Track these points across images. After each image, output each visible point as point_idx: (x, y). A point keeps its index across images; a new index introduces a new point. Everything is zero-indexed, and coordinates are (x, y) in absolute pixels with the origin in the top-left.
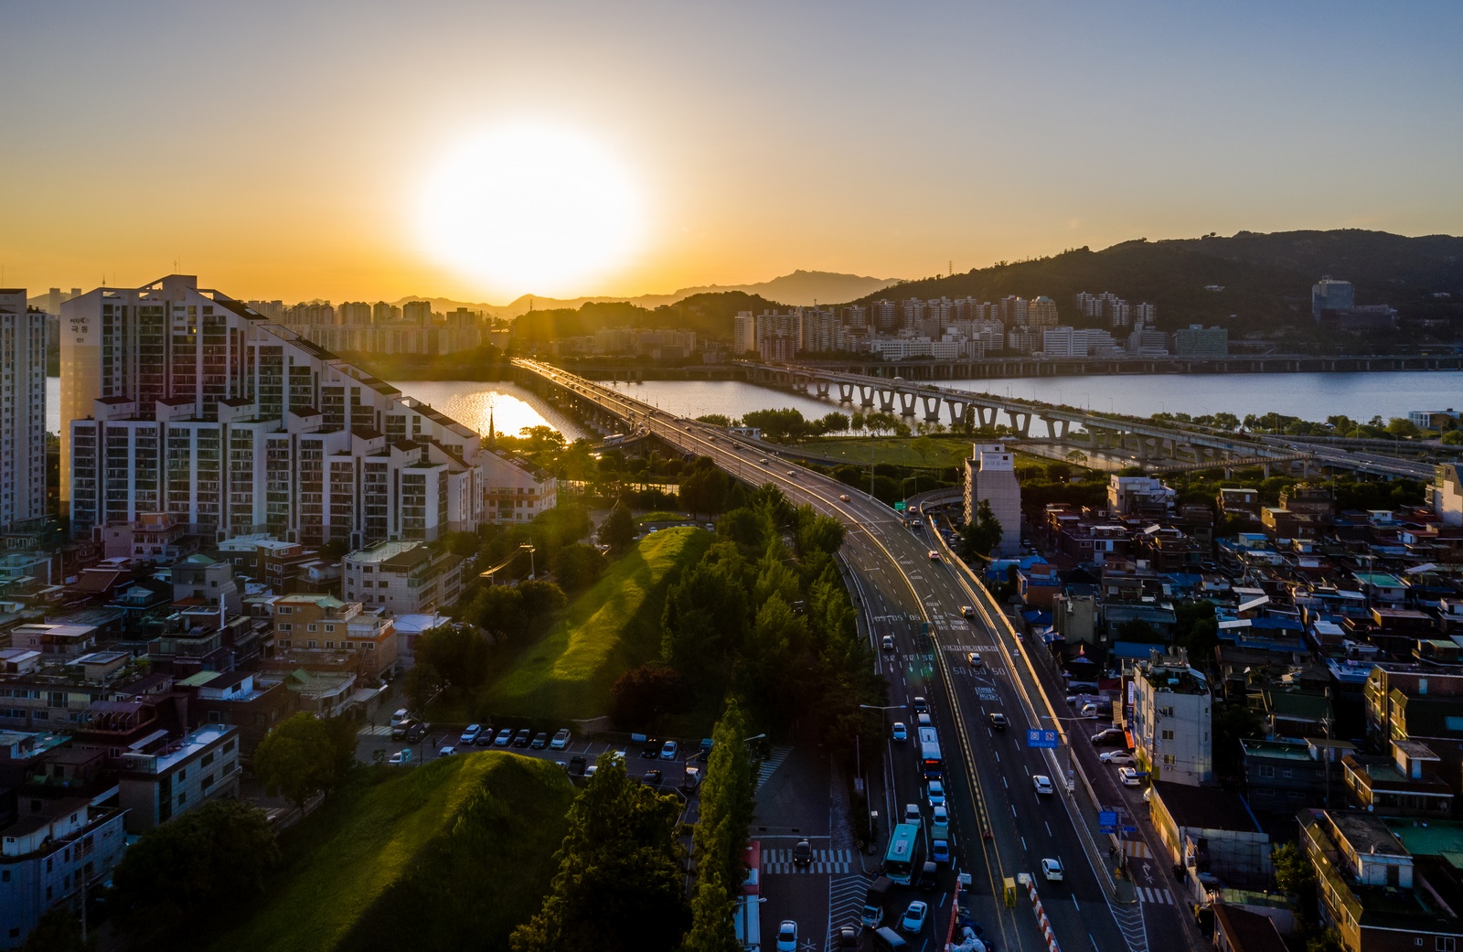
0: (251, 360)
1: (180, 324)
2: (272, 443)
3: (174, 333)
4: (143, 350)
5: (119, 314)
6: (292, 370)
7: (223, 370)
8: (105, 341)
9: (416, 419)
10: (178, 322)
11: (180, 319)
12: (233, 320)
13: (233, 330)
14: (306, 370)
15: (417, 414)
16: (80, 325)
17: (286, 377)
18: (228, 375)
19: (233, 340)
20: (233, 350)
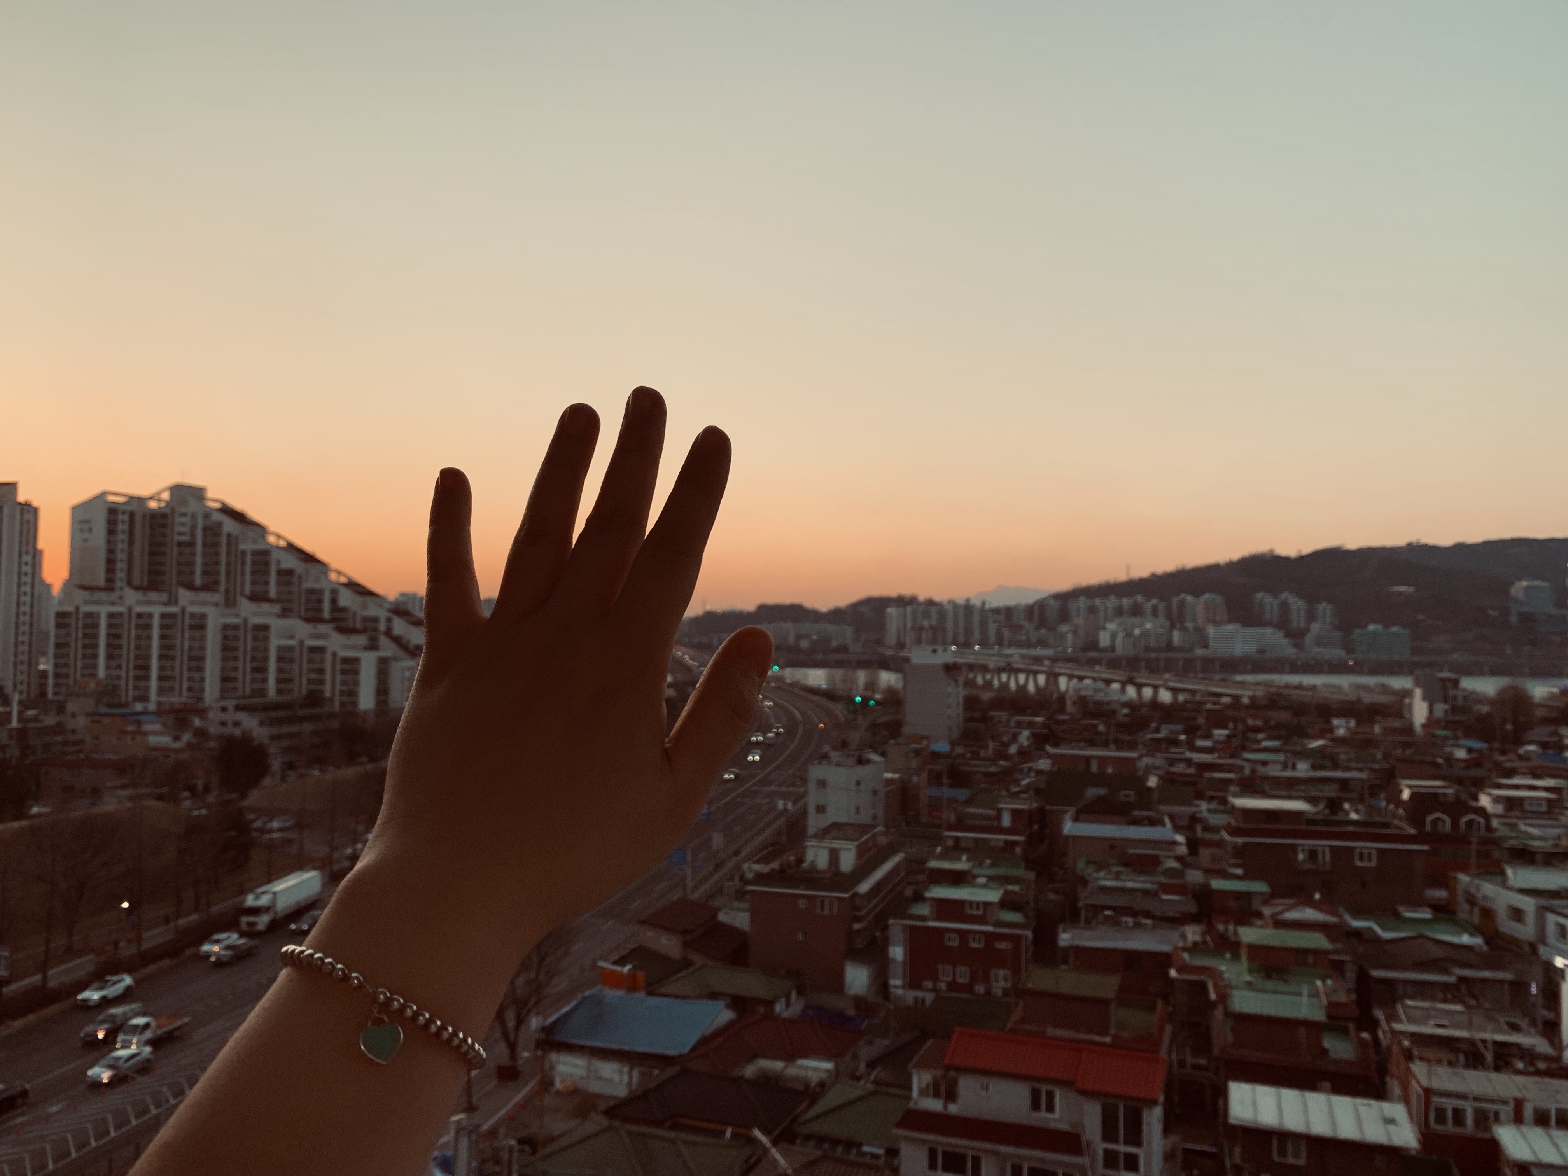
0: (243, 563)
1: (183, 529)
2: (226, 627)
3: (177, 538)
4: (151, 554)
5: (126, 518)
6: (280, 572)
7: (218, 573)
8: (109, 542)
9: (389, 620)
10: (180, 528)
11: (183, 524)
12: (229, 525)
13: (229, 535)
14: (290, 572)
15: (390, 615)
16: (86, 527)
17: (273, 579)
18: (223, 578)
19: (229, 544)
20: (228, 554)
